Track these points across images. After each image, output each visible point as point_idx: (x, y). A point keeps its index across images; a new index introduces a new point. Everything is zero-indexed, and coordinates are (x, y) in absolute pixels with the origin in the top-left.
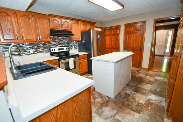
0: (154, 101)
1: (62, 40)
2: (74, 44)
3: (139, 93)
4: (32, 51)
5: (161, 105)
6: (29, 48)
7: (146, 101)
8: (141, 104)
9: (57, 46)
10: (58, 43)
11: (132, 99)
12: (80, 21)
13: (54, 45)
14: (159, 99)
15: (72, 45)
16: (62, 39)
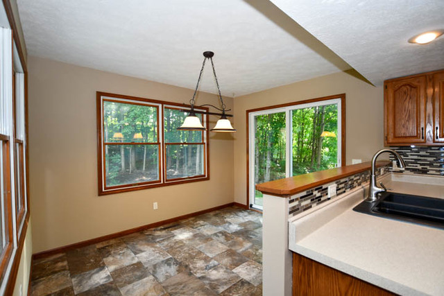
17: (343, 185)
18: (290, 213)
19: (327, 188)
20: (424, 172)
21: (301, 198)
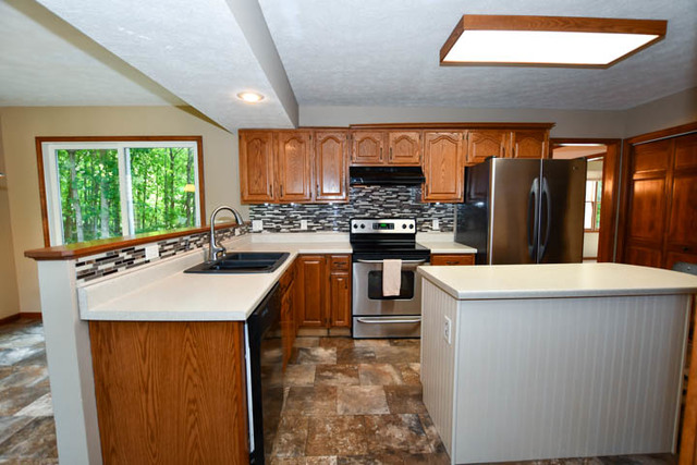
1: (394, 196)
2: (442, 212)
4: (304, 225)
6: (300, 217)
9: (376, 214)
10: (381, 206)
12: (466, 128)
13: (367, 210)
15: (430, 216)
16: (394, 192)
17: (171, 246)
18: (79, 278)
19: (144, 250)
20: (278, 230)
21: (97, 260)
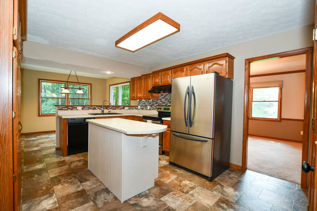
0: (43, 200)
3: (73, 193)
5: (30, 201)
6: (148, 105)
7: (53, 191)
8: (58, 185)
9: (167, 104)
11: (72, 181)
12: (187, 65)
13: (164, 103)
14: (35, 208)
18: (58, 109)
19: (76, 107)
20: (143, 109)
